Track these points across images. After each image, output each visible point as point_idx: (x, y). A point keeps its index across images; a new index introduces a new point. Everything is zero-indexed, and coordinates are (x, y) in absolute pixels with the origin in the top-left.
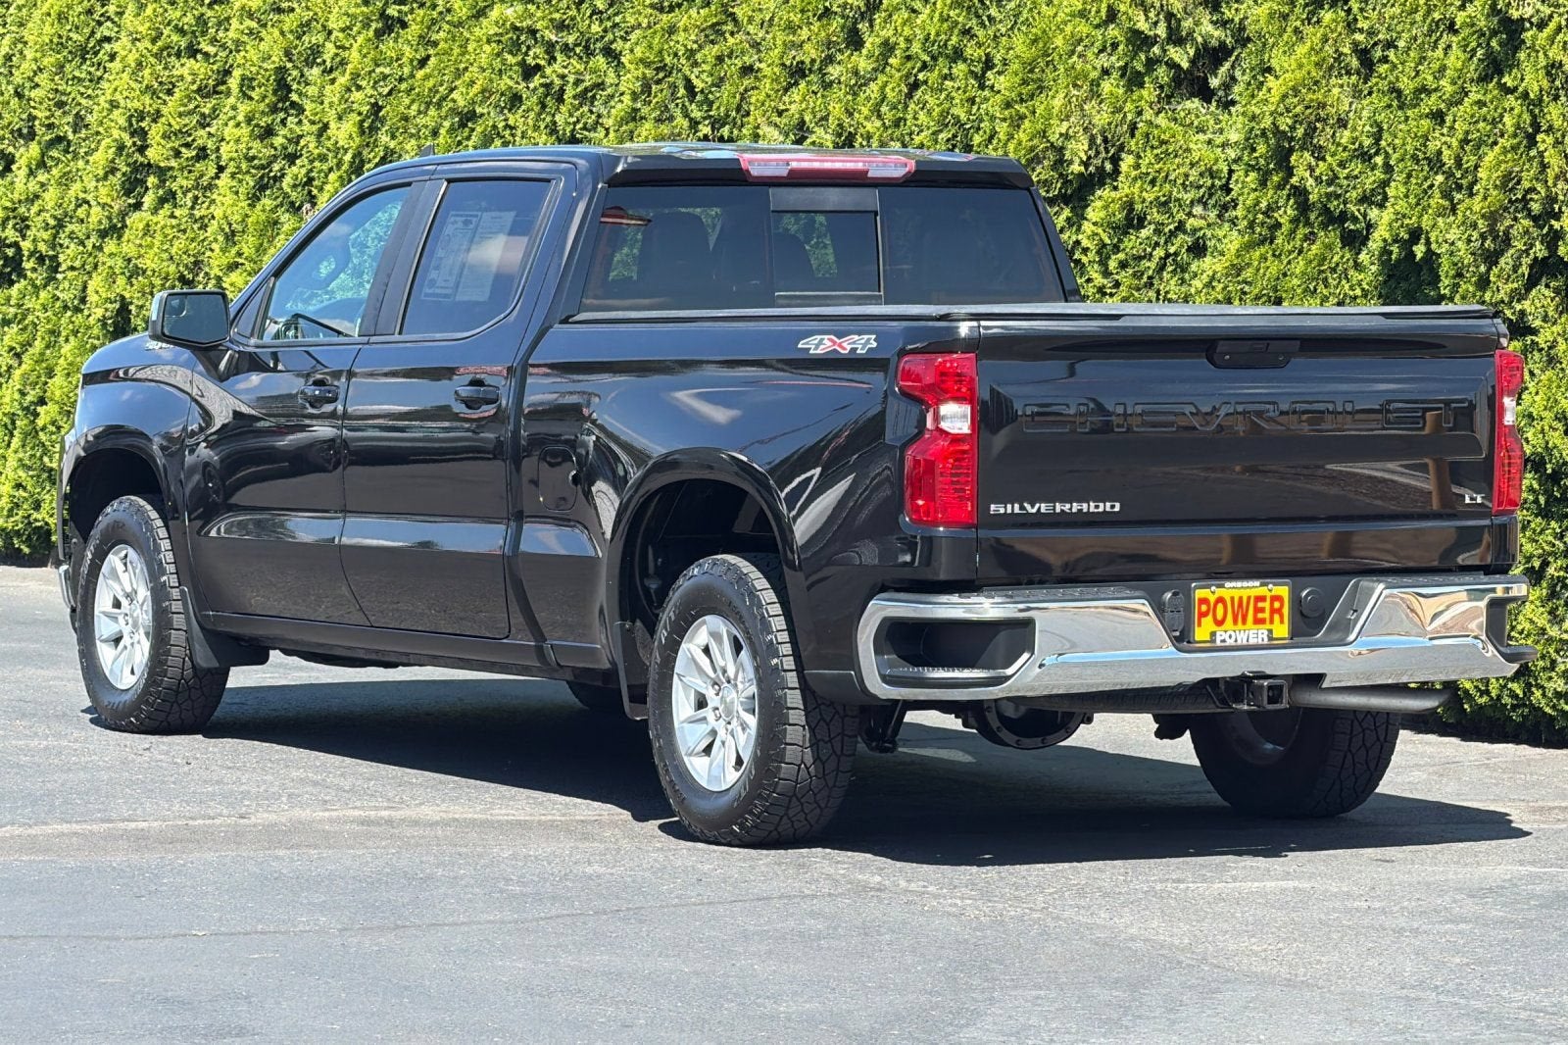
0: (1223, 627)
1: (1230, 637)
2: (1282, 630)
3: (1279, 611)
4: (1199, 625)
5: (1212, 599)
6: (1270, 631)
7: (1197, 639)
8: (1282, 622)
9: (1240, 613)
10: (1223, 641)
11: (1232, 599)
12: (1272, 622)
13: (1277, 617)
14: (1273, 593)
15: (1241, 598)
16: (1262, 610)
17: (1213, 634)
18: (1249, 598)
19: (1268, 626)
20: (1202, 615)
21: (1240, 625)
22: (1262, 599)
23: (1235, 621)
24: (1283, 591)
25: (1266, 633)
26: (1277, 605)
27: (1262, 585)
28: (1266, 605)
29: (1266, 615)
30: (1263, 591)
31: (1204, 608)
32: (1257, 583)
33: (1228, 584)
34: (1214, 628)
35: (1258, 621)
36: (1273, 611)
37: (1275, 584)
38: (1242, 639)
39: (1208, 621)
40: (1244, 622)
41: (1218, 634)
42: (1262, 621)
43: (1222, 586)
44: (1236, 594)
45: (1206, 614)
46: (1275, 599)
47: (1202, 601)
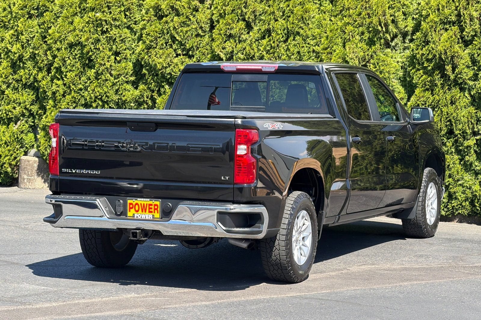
0: (138, 213)
1: (139, 216)
2: (157, 215)
3: (157, 209)
4: (130, 211)
5: (134, 204)
6: (153, 216)
7: (128, 215)
8: (158, 213)
9: (144, 209)
10: (137, 217)
11: (141, 204)
12: (154, 212)
13: (156, 211)
14: (154, 203)
15: (144, 204)
16: (151, 208)
17: (134, 214)
18: (147, 204)
19: (153, 214)
20: (130, 208)
21: (144, 213)
22: (151, 205)
23: (142, 211)
24: (158, 203)
25: (152, 216)
26: (156, 207)
27: (150, 200)
28: (153, 207)
29: (153, 210)
30: (151, 202)
31: (131, 206)
32: (149, 200)
33: (138, 199)
34: (135, 212)
35: (150, 212)
36: (155, 209)
37: (155, 201)
38: (143, 217)
39: (133, 210)
40: (145, 212)
41: (135, 215)
42: (151, 212)
43: (137, 200)
44: (142, 203)
45: (132, 208)
46: (155, 205)
47: (130, 204)
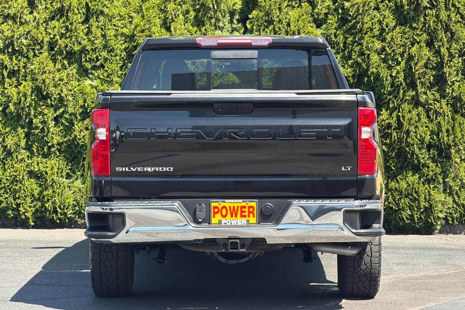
0: (226, 218)
1: (228, 222)
2: (253, 220)
3: (252, 212)
4: (214, 217)
5: (220, 207)
6: (248, 221)
7: (212, 223)
8: (254, 216)
9: (234, 213)
10: (226, 223)
11: (230, 207)
12: (249, 216)
13: (251, 215)
14: (248, 205)
15: (234, 207)
16: (245, 212)
17: (220, 221)
18: (238, 207)
19: (247, 218)
20: (215, 213)
21: (234, 218)
22: (245, 207)
23: (232, 216)
24: (254, 204)
25: (246, 221)
26: (251, 210)
27: (243, 202)
28: (246, 210)
29: (247, 214)
30: (244, 204)
31: (216, 210)
32: (241, 201)
33: (227, 201)
34: (221, 218)
35: (242, 216)
36: (249, 212)
37: (250, 202)
38: (234, 223)
39: (218, 216)
40: (236, 216)
41: (222, 221)
42: (245, 216)
43: (224, 202)
44: (232, 205)
45: (217, 213)
46: (250, 207)
47: (215, 207)
